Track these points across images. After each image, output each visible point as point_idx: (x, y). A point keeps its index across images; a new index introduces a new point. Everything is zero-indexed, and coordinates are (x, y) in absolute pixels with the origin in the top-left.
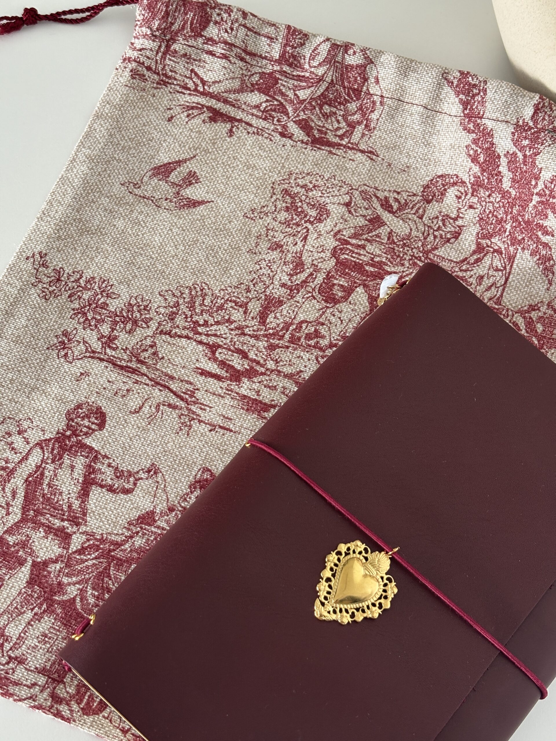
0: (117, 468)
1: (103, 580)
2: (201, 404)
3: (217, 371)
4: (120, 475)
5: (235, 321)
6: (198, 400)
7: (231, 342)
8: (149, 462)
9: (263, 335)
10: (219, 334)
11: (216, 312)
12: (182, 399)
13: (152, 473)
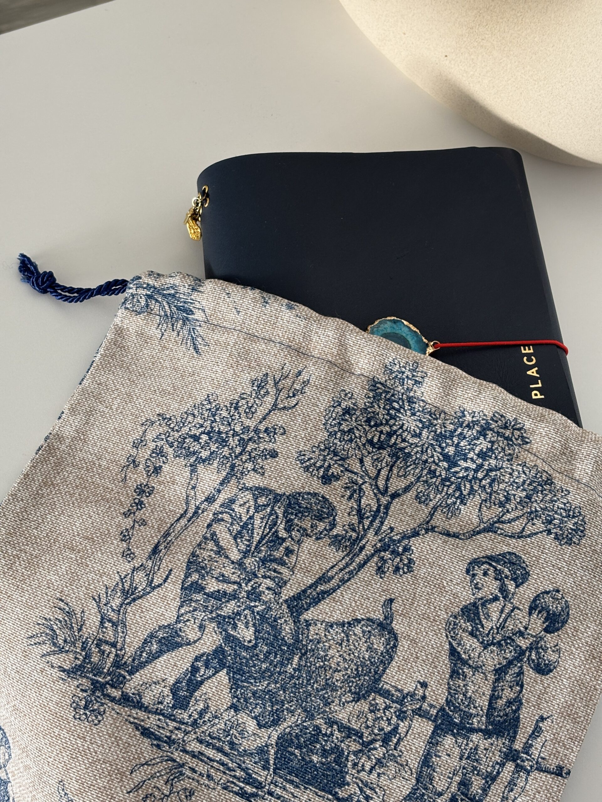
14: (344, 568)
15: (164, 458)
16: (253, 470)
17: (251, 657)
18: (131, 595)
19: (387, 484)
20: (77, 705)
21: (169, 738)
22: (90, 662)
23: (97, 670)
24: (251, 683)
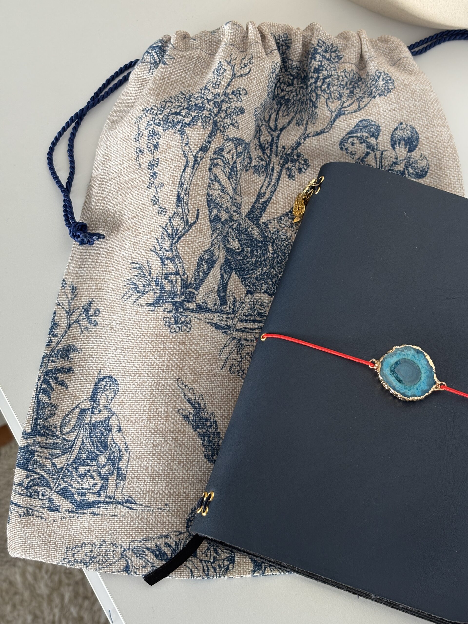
14: (269, 185)
15: (157, 136)
16: (231, 124)
17: (244, 258)
18: (175, 236)
19: (276, 124)
20: (169, 323)
21: (227, 325)
22: (166, 291)
23: (173, 295)
24: (251, 273)
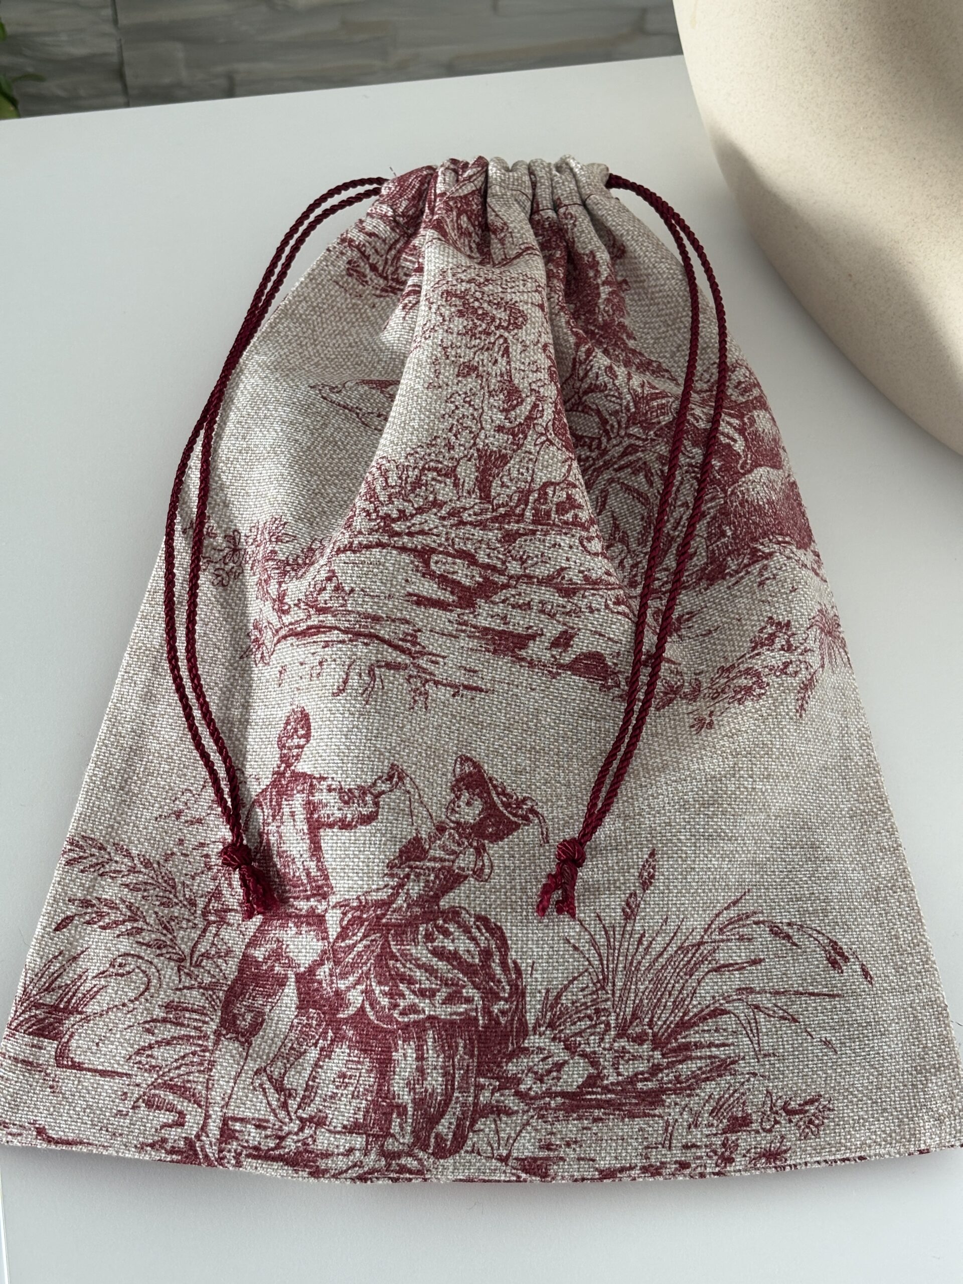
0: (341, 788)
1: (387, 965)
2: (430, 654)
3: (439, 594)
4: (350, 798)
5: (445, 503)
6: (424, 647)
7: (447, 540)
8: (386, 763)
9: (491, 518)
10: (427, 528)
11: (413, 492)
12: (403, 651)
13: (395, 780)
